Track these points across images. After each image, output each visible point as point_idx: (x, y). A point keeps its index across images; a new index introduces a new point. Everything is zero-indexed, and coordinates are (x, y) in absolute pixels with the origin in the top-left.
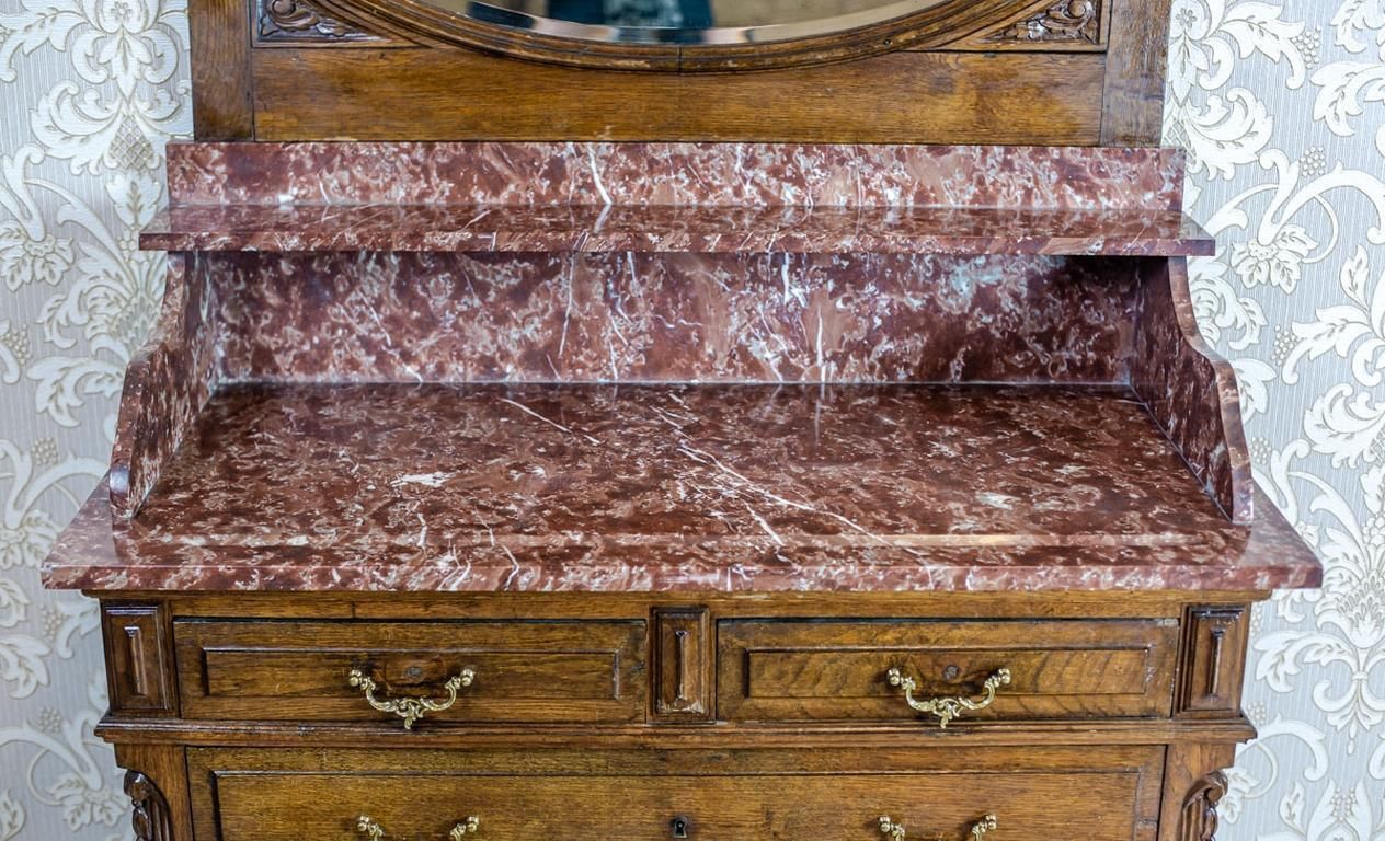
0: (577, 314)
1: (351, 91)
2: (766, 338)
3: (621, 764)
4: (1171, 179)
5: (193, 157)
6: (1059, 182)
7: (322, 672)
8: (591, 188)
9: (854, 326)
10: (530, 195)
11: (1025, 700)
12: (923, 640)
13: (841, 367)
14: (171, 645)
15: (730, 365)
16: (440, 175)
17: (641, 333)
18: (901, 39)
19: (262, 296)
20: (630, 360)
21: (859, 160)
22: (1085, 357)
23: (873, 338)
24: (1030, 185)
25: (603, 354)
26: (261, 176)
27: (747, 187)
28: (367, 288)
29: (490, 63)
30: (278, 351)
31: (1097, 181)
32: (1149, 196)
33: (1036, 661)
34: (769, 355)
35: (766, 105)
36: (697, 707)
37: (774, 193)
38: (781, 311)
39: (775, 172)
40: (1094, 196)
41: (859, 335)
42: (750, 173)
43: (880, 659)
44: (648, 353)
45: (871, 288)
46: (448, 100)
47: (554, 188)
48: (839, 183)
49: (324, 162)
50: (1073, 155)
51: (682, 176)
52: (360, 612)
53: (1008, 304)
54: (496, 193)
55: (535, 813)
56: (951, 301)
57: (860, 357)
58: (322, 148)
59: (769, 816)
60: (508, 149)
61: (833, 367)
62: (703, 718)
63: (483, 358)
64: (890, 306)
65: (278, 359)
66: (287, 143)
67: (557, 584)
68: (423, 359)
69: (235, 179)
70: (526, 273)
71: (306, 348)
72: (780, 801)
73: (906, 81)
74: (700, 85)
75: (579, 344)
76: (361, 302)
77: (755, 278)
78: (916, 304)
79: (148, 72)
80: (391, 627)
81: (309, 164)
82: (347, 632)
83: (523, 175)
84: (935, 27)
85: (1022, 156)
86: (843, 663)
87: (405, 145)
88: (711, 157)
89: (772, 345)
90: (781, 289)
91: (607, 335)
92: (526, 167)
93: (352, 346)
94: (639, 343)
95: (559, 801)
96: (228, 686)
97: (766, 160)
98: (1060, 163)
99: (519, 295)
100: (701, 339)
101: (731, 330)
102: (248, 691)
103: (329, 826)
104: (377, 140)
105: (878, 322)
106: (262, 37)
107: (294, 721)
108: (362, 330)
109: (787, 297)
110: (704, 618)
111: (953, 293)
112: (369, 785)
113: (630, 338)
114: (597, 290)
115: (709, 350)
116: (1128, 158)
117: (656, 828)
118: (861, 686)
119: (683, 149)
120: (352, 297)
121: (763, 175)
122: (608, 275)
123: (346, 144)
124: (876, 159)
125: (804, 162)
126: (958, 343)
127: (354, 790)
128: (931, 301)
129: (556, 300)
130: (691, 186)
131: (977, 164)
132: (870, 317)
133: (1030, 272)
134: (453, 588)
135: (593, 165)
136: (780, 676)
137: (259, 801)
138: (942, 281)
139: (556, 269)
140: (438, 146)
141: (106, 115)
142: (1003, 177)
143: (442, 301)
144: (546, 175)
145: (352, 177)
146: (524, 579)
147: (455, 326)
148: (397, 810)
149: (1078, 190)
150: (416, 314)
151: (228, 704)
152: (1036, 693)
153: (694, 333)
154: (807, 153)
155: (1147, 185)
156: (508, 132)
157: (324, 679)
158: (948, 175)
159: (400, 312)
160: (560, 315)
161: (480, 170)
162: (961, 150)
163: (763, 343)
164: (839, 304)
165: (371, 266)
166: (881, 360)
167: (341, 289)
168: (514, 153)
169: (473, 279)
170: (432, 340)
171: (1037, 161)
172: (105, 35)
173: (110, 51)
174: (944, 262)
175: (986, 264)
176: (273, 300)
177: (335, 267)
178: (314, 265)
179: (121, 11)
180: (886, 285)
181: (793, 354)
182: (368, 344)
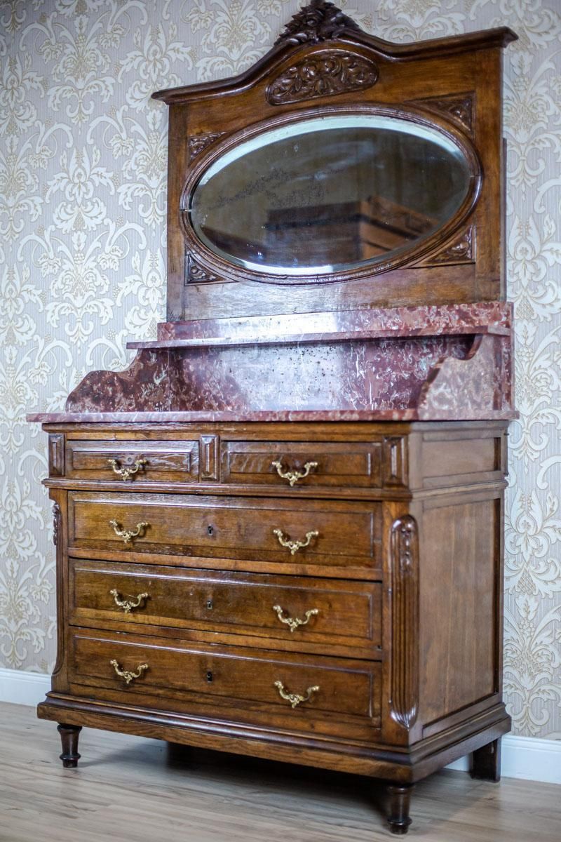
2: (351, 393)
4: (505, 316)
5: (166, 328)
6: (459, 320)
9: (382, 387)
11: (325, 478)
12: (289, 450)
13: (379, 405)
17: (306, 391)
19: (184, 380)
21: (382, 315)
23: (390, 391)
24: (448, 321)
26: (185, 334)
28: (216, 376)
30: (188, 402)
31: (474, 318)
32: (496, 323)
33: (326, 459)
34: (352, 400)
38: (356, 380)
39: (352, 322)
41: (385, 391)
43: (269, 457)
45: (389, 370)
48: (375, 325)
49: (205, 327)
50: (464, 307)
55: (165, 522)
56: (420, 375)
57: (386, 400)
58: (204, 322)
59: (240, 527)
61: (376, 405)
62: (216, 481)
64: (396, 377)
65: (187, 404)
66: (194, 321)
68: (234, 404)
69: (178, 335)
71: (197, 400)
72: (243, 520)
73: (399, 281)
75: (285, 397)
76: (214, 381)
77: (347, 367)
78: (406, 376)
81: (200, 328)
83: (267, 328)
85: (444, 309)
89: (353, 395)
90: (356, 371)
91: (295, 393)
93: (211, 399)
96: (79, 466)
97: (349, 317)
98: (459, 311)
101: (338, 389)
102: (83, 467)
105: (392, 384)
106: (188, 282)
109: (358, 375)
112: (116, 507)
113: (302, 394)
114: (291, 374)
116: (486, 307)
117: (203, 531)
120: (211, 379)
121: (348, 324)
122: (295, 367)
123: (212, 320)
124: (388, 314)
125: (362, 317)
128: (412, 375)
129: (277, 378)
131: (426, 314)
132: (389, 383)
136: (240, 464)
137: (86, 513)
138: (416, 365)
141: (147, 318)
142: (438, 318)
143: (240, 380)
145: (213, 332)
147: (244, 391)
148: (125, 518)
149: (466, 322)
150: (232, 386)
151: (78, 473)
152: (328, 474)
154: (364, 313)
155: (495, 318)
158: (416, 319)
159: (226, 385)
160: (278, 385)
162: (420, 308)
163: (350, 395)
164: (377, 377)
166: (394, 401)
167: (208, 376)
169: (250, 370)
170: (236, 395)
171: (451, 311)
172: (149, 288)
173: (150, 294)
174: (416, 357)
175: (433, 357)
176: (187, 381)
177: (206, 367)
178: (200, 367)
179: (154, 280)
180: (395, 368)
181: (361, 399)
182: (216, 398)
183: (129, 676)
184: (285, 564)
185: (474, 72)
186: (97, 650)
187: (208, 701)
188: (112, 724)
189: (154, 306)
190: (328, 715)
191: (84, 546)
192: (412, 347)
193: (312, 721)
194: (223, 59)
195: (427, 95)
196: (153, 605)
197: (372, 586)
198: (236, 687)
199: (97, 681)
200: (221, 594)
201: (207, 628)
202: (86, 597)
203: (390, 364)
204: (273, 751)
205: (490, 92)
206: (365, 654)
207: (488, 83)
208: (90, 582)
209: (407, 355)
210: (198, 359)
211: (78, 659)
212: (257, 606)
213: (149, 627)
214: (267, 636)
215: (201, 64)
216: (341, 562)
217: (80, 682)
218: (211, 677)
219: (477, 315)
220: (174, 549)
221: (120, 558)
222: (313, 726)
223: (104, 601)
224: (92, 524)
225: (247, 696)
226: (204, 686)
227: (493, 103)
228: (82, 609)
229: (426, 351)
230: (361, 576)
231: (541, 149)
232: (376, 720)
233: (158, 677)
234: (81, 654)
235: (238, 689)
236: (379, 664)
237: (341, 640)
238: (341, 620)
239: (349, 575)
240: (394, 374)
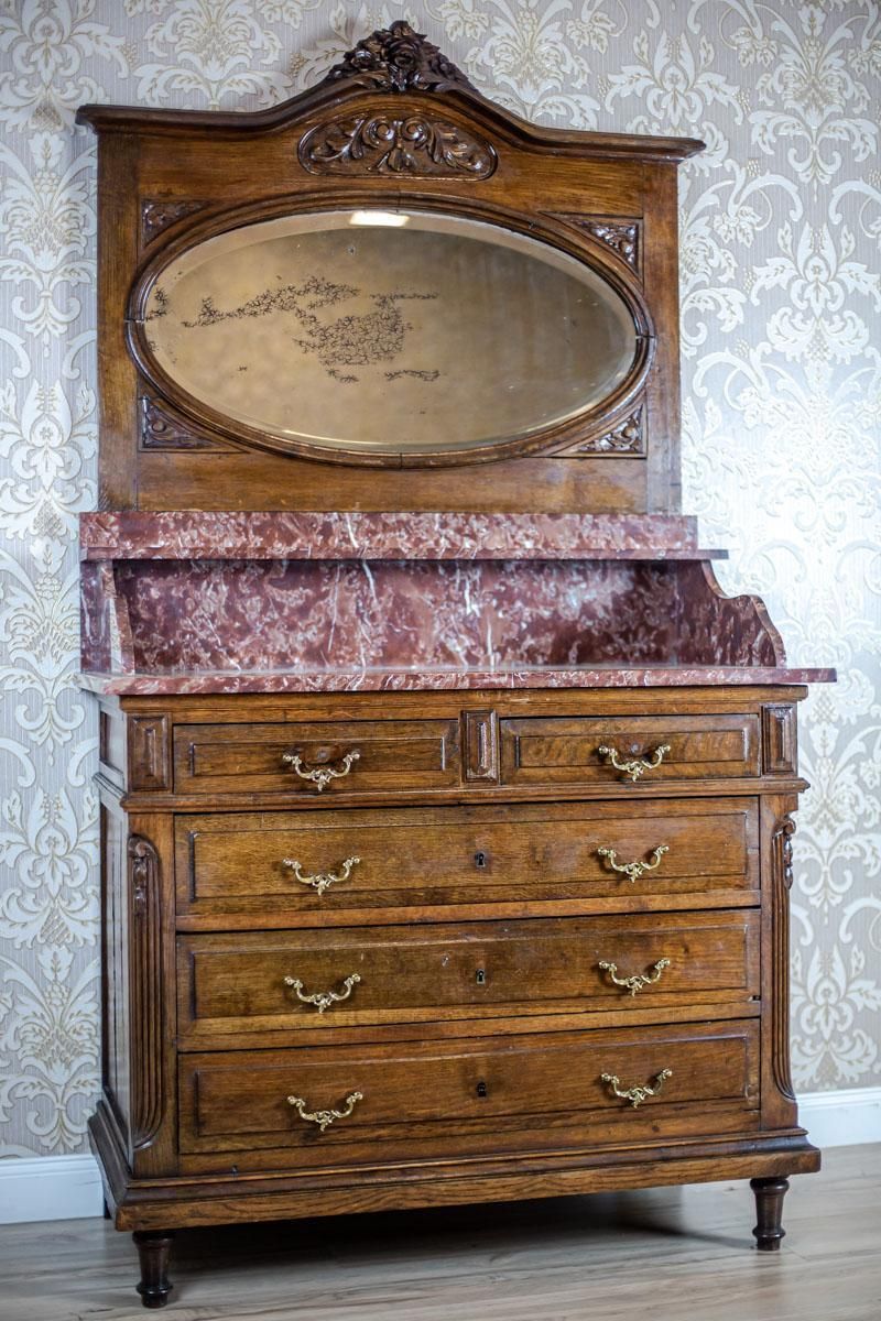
0: (340, 623)
1: (199, 480)
2: (457, 638)
3: (445, 818)
4: (691, 534)
5: (98, 520)
6: (626, 537)
7: (267, 757)
8: (348, 541)
9: (509, 629)
10: (310, 546)
11: (678, 767)
12: (617, 729)
13: (503, 656)
14: (172, 744)
15: (435, 656)
16: (255, 533)
17: (379, 635)
18: (530, 448)
19: (138, 614)
20: (373, 653)
21: (508, 523)
22: (649, 648)
23: (522, 636)
24: (609, 538)
25: (356, 650)
26: (141, 534)
27: (443, 541)
28: (207, 607)
29: (285, 462)
30: (146, 650)
31: (648, 535)
32: (678, 544)
33: (682, 740)
34: (458, 649)
35: (452, 490)
36: (492, 773)
37: (458, 543)
38: (465, 619)
39: (459, 531)
40: (646, 544)
41: (513, 635)
42: (444, 532)
43: (594, 740)
44: (384, 648)
45: (519, 604)
46: (260, 486)
47: (325, 541)
48: (497, 538)
49: (182, 524)
50: (633, 520)
51: (403, 533)
52: (290, 717)
53: (601, 613)
54: (289, 544)
55: (392, 853)
56: (567, 612)
57: (514, 649)
58: (181, 516)
59: (533, 849)
60: (297, 516)
61: (498, 656)
62: (494, 782)
63: (280, 652)
64: (531, 615)
65: (146, 656)
66: (158, 512)
67: (415, 685)
68: (242, 654)
69: (124, 535)
70: (307, 597)
71: (166, 648)
72: (540, 839)
73: (533, 475)
74: (412, 476)
75: (341, 643)
76: (202, 616)
77: (449, 598)
78: (546, 614)
79: (62, 474)
80: (308, 727)
81: (172, 525)
82: (281, 730)
83: (307, 533)
84: (549, 441)
85: (603, 520)
86: (574, 744)
87: (233, 514)
88: (420, 522)
89: (460, 642)
90: (465, 605)
91: (358, 637)
92: (308, 527)
93: (196, 646)
94: (378, 642)
95: (408, 843)
96: (207, 768)
97: (453, 523)
98: (625, 525)
99: (303, 611)
100: (417, 638)
101: (435, 632)
102: (219, 772)
103: (265, 867)
104: (215, 510)
106: (145, 446)
107: (245, 793)
108: (202, 635)
109: (469, 611)
110: (492, 716)
111: (568, 607)
112: (290, 837)
113: (372, 639)
114: (352, 608)
115: (422, 646)
116: (664, 521)
117: (467, 862)
118: (584, 758)
119: (403, 516)
120: (197, 613)
121: (452, 533)
122: (358, 597)
123: (195, 512)
124: (518, 522)
125: (475, 524)
126: (573, 639)
127: (282, 843)
128: (555, 612)
129: (326, 614)
130: (408, 539)
131: (577, 524)
132: (519, 623)
133: (613, 593)
134: (354, 689)
135: (349, 527)
136: (538, 752)
137: (221, 851)
138: (561, 599)
139: (326, 594)
140: (254, 515)
141: (32, 500)
142: (593, 533)
143: (254, 615)
144: (321, 533)
145: (199, 534)
146: (396, 682)
147: (262, 632)
148: (308, 854)
149: (637, 541)
150: (237, 624)
151: (205, 782)
152: (682, 761)
153: (412, 636)
154: (478, 518)
155: (677, 537)
156: (298, 506)
157: (267, 761)
158: (561, 532)
159: (227, 623)
160: (329, 624)
161: (280, 530)
162: (567, 517)
163: (455, 641)
164: (500, 615)
165: (209, 592)
166: (527, 651)
167: (189, 608)
168: (301, 519)
169: (274, 600)
170: (247, 641)
171: (613, 523)
172: (35, 449)
173: (38, 459)
174: (562, 587)
175: (587, 588)
176: (145, 615)
177: (186, 593)
178: (173, 592)
179: (46, 434)
180: (528, 602)
181: (473, 647)
182: (206, 645)
183: (325, 1119)
184: (610, 899)
185: (642, 191)
186: (249, 1086)
187: (477, 1128)
188: (292, 1205)
189: (47, 479)
190: (679, 1107)
191: (216, 910)
192: (555, 571)
193: (655, 1123)
194: (190, 74)
195: (572, 209)
196: (370, 992)
197: (747, 914)
198: (530, 1096)
199: (248, 1139)
200: (501, 955)
201: (472, 1014)
202: (222, 999)
203: (522, 596)
204: (605, 1180)
205: (664, 223)
206: (737, 1009)
207: (661, 211)
208: (232, 970)
209: (547, 584)
210: (170, 578)
211: (205, 1109)
212: (565, 967)
213: (358, 1030)
214: (580, 1010)
215: (147, 72)
216: (698, 886)
217: (208, 1148)
218: (481, 1090)
219: (650, 531)
220: (407, 898)
221: (297, 921)
222: (656, 1129)
223: (264, 999)
224: (233, 868)
225: (550, 1106)
226: (473, 1107)
227: (668, 240)
228: (211, 1021)
229: (576, 578)
230: (732, 903)
231: (702, 310)
232: (752, 1100)
233: (382, 1109)
234: (212, 1099)
235: (532, 1100)
236: (757, 1021)
237: (699, 997)
238: (703, 968)
239: (713, 904)
240: (527, 612)
